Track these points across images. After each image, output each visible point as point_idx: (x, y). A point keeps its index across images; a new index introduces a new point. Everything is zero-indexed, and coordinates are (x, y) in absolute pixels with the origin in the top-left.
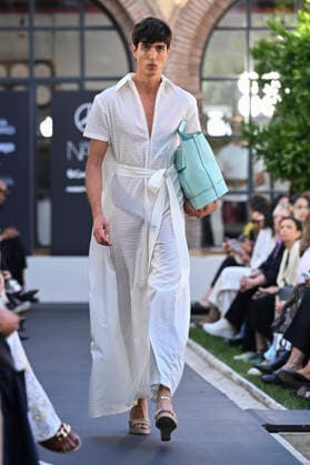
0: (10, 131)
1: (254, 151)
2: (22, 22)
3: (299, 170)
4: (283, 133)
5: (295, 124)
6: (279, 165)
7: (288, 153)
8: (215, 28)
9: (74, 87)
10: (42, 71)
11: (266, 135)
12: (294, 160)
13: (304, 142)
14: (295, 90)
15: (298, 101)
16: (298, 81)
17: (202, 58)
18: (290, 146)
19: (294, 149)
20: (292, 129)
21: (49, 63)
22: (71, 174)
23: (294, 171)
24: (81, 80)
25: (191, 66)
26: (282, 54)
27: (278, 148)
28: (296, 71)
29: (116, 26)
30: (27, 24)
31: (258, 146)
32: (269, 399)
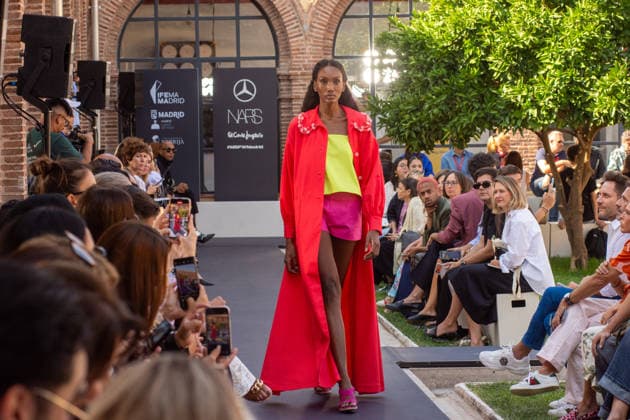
0: (181, 101)
1: (378, 121)
2: (189, 12)
3: (414, 135)
4: (401, 106)
5: (411, 100)
6: (398, 132)
7: (406, 122)
8: (344, 16)
9: (232, 65)
10: (205, 52)
11: (388, 107)
12: (410, 129)
13: (419, 114)
14: (411, 73)
15: (414, 81)
16: (413, 66)
17: (334, 40)
18: (407, 117)
19: (411, 119)
20: (409, 104)
21: (210, 44)
22: (230, 135)
23: (410, 136)
24: (237, 60)
25: (325, 47)
26: (400, 43)
27: (398, 118)
28: (412, 58)
29: (265, 16)
30: (193, 15)
31: (380, 116)
32: (398, 332)
